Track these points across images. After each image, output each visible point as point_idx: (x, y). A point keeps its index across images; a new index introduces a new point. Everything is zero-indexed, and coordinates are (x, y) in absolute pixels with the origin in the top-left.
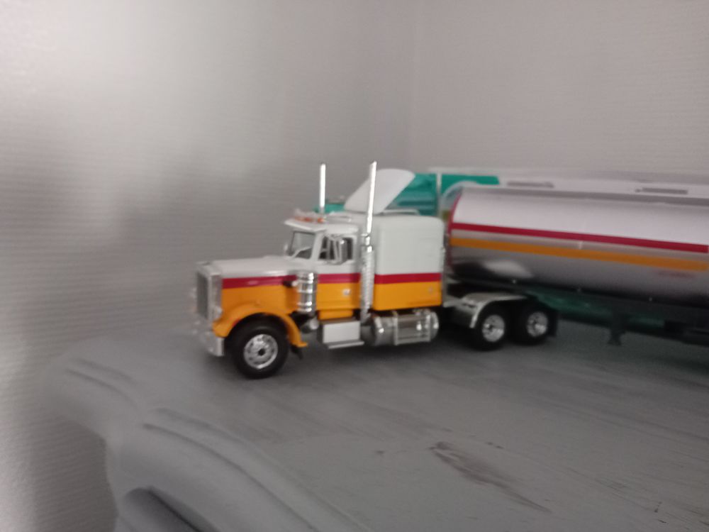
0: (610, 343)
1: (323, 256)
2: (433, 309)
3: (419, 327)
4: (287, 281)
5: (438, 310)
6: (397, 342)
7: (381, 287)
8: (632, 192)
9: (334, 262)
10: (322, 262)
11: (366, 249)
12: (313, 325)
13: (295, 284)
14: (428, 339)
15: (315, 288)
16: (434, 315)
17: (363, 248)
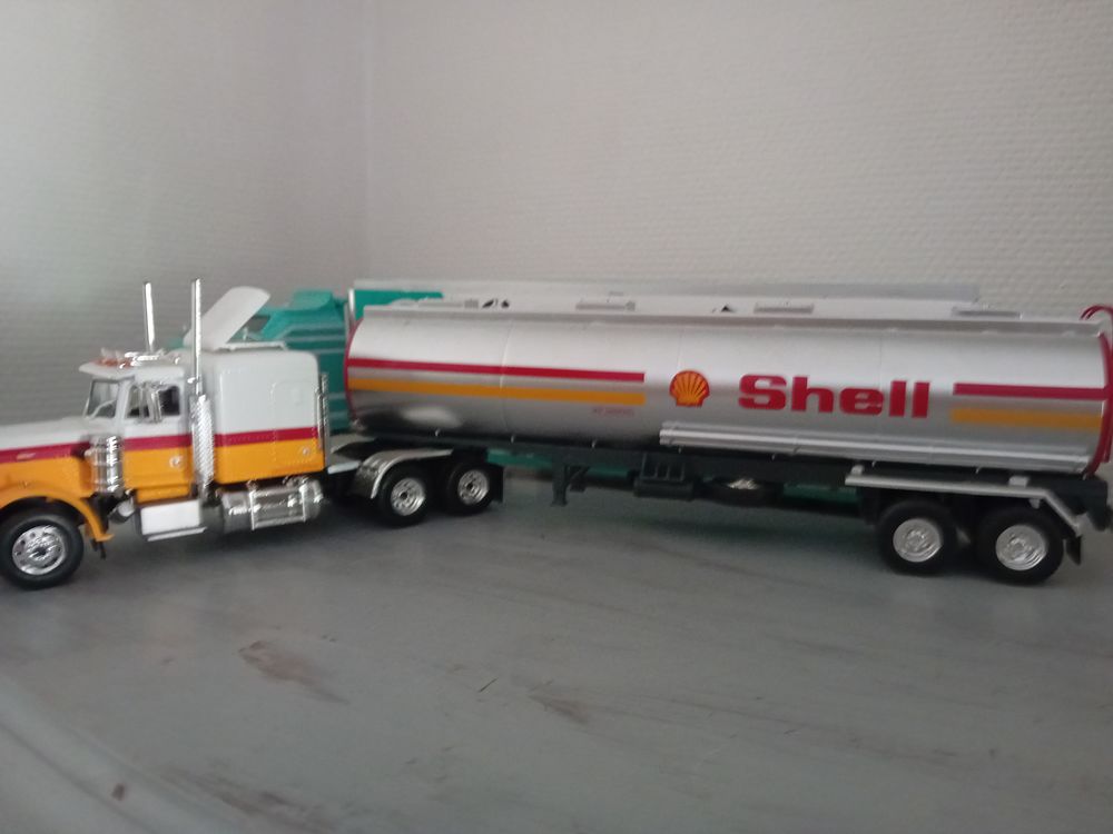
0: (554, 503)
1: (134, 413)
2: (312, 476)
3: (291, 503)
4: (79, 450)
5: (320, 477)
6: (255, 525)
7: (226, 451)
8: (572, 310)
9: (148, 419)
10: (132, 421)
11: (196, 400)
12: (126, 510)
13: (88, 453)
14: (303, 518)
15: (119, 457)
16: (315, 485)
17: (191, 399)
